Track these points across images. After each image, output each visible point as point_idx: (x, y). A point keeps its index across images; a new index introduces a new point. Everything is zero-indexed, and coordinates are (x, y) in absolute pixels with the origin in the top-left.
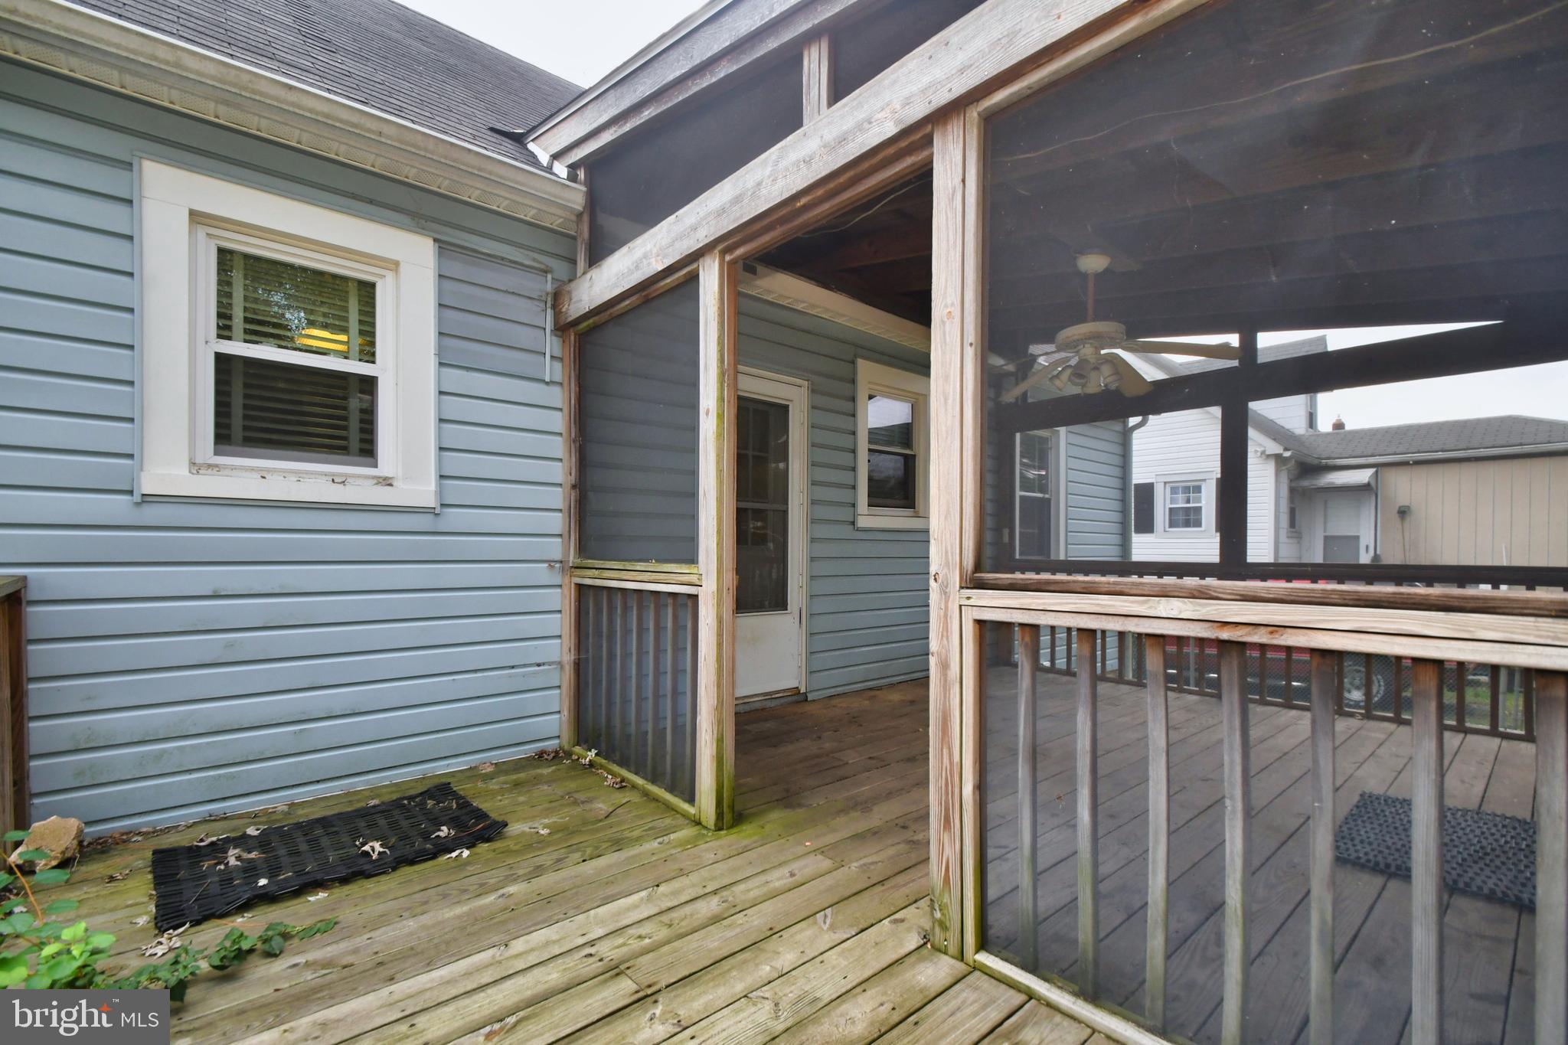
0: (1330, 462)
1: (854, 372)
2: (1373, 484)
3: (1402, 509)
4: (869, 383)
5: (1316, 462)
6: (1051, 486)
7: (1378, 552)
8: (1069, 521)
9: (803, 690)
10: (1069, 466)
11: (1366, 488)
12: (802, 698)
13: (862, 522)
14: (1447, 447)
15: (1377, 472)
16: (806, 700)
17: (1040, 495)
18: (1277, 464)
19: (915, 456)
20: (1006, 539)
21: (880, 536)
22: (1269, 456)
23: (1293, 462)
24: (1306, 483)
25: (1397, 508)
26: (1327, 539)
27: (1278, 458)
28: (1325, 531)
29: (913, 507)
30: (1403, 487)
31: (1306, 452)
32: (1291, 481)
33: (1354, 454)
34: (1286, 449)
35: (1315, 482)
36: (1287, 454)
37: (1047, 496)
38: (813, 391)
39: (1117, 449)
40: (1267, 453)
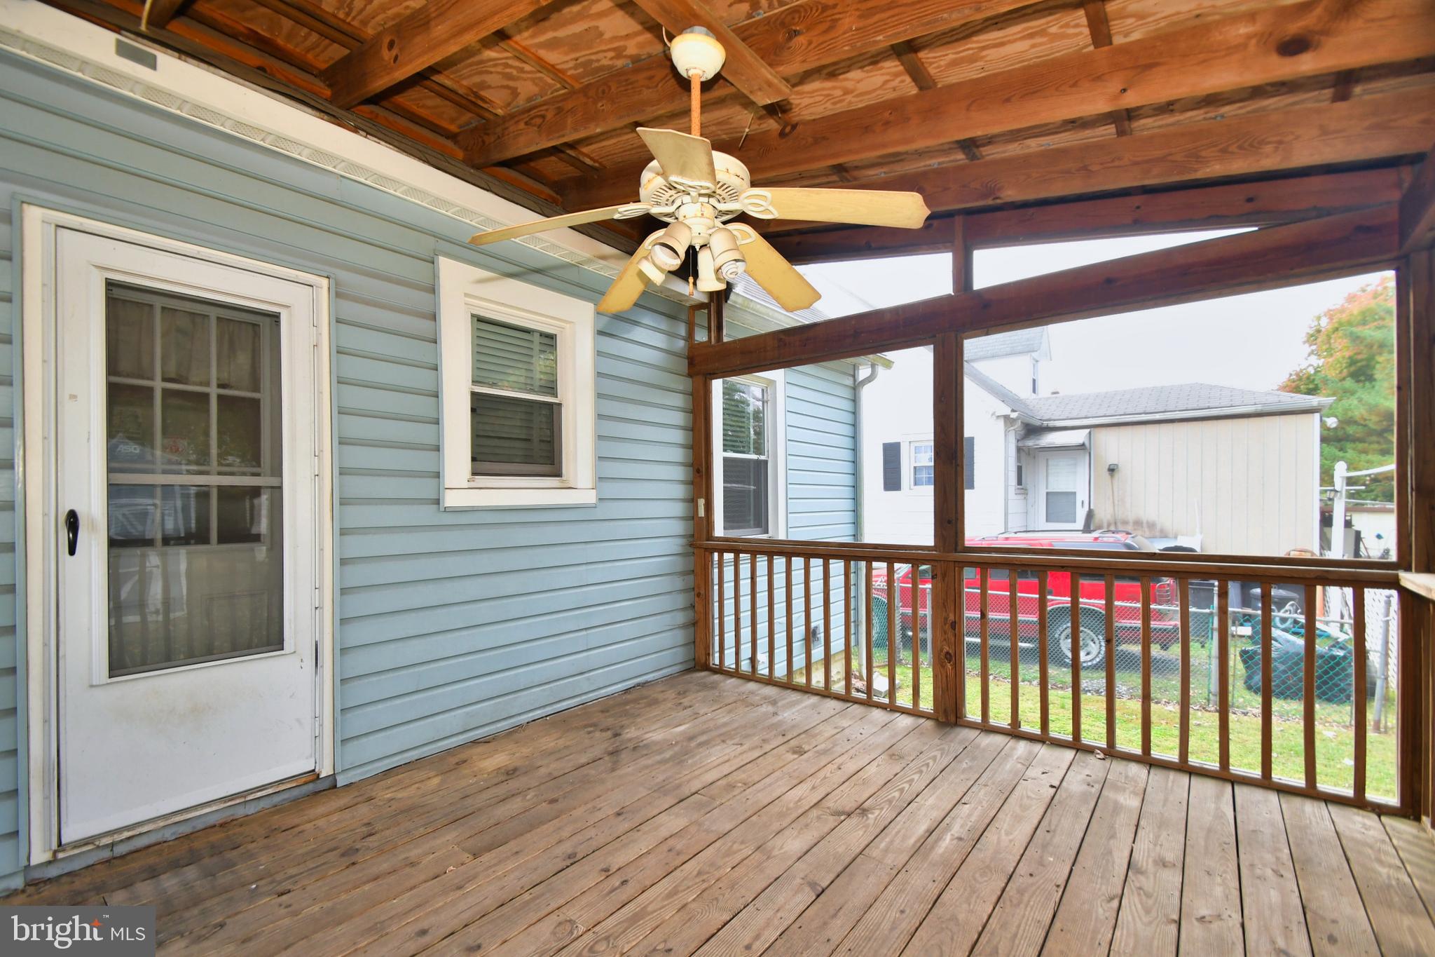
0: (1051, 424)
1: (435, 276)
2: (1087, 444)
3: (1112, 467)
4: (466, 295)
5: (1038, 423)
6: (768, 446)
7: (1092, 507)
8: (789, 486)
9: (325, 771)
10: (788, 423)
11: (1082, 447)
12: (326, 784)
13: (452, 499)
14: (1148, 410)
15: (1090, 433)
16: (335, 787)
17: (754, 457)
18: (1005, 422)
19: (560, 405)
20: (702, 513)
21: (490, 518)
22: (998, 417)
23: (1019, 423)
24: (1030, 443)
25: (1107, 467)
26: (1047, 493)
27: (1006, 418)
28: (1047, 488)
29: (558, 474)
30: (1112, 446)
31: (1031, 414)
32: (1018, 441)
33: (1071, 416)
34: (1013, 411)
35: (1037, 442)
36: (1014, 415)
37: (762, 458)
38: (339, 293)
39: (847, 405)
40: (997, 414)
